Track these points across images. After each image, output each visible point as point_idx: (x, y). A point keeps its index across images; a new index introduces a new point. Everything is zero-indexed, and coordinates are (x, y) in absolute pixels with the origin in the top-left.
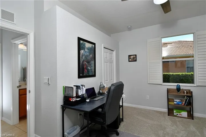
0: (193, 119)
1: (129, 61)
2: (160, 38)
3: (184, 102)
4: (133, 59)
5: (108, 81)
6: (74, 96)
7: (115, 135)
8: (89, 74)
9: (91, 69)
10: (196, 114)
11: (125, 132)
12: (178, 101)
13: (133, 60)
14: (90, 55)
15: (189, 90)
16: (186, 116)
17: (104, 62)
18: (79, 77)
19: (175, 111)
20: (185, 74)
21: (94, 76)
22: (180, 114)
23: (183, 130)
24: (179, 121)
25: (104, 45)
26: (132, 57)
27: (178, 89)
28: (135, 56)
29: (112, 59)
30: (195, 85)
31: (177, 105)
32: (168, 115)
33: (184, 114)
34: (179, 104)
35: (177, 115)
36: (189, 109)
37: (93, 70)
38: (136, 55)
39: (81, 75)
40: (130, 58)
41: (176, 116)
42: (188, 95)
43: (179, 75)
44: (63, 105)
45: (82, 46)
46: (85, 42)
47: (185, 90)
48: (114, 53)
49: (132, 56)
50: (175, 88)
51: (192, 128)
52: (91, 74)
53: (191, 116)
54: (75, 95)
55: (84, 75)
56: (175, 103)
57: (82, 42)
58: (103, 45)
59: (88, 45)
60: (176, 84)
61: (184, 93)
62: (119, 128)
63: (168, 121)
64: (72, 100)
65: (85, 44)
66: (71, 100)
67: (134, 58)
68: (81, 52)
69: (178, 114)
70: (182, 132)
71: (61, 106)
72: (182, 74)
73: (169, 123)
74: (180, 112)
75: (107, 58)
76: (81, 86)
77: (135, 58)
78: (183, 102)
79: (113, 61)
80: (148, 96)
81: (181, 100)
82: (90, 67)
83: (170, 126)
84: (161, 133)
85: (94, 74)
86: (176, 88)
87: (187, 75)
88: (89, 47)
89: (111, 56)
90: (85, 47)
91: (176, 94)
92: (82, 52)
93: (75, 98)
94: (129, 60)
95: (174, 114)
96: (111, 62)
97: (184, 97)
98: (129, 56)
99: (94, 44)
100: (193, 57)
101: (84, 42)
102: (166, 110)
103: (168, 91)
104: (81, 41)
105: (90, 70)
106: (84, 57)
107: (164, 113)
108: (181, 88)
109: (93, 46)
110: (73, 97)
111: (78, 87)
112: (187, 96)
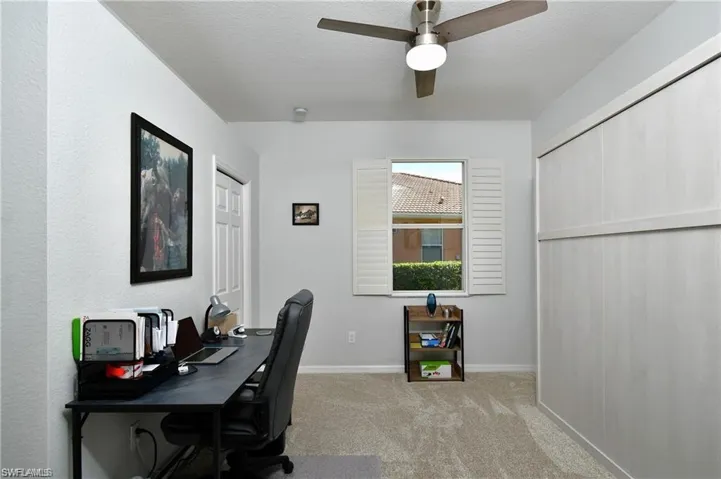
0: (463, 380)
1: (294, 224)
2: (389, 161)
3: (444, 340)
4: (307, 215)
5: (227, 292)
6: (138, 358)
7: (281, 473)
8: (168, 264)
9: (177, 247)
10: (469, 368)
11: (310, 454)
12: (430, 337)
13: (307, 221)
14: (173, 192)
15: (455, 307)
16: (449, 376)
17: (218, 223)
18: (137, 278)
19: (423, 367)
20: (421, 266)
21: (186, 272)
22: (437, 371)
23: (451, 412)
24: (436, 391)
25: (217, 160)
26: (305, 210)
27: (432, 306)
28: (313, 208)
29: (237, 212)
30: (466, 294)
31: (428, 349)
32: (409, 381)
33: (445, 370)
34: (433, 346)
35: (430, 377)
36: (452, 357)
37: (184, 252)
38: (317, 205)
39: (143, 270)
40: (297, 213)
41: (426, 380)
42: (454, 319)
43: (408, 268)
44: (77, 403)
45: (146, 151)
46: (158, 139)
47: (446, 307)
48: (246, 190)
49: (305, 207)
50: (424, 302)
51: (469, 402)
52: (175, 266)
53: (458, 373)
54: (140, 353)
55: (154, 269)
56: (425, 343)
57: (146, 135)
58: (214, 157)
59: (167, 152)
60: (426, 293)
61: (443, 314)
62: (286, 446)
63: (411, 396)
64: (127, 376)
65: (157, 146)
66: (125, 372)
67: (310, 213)
68: (144, 176)
69: (431, 372)
70: (451, 416)
71: (67, 406)
72: (414, 267)
73: (417, 401)
74: (435, 368)
75: (224, 207)
76: (161, 315)
77: (315, 215)
78: (442, 339)
79: (240, 219)
80: (353, 333)
81: (436, 334)
82: (174, 240)
83: (421, 406)
84: (406, 431)
85: (185, 266)
86: (425, 304)
87: (426, 268)
88: (169, 160)
89: (236, 200)
90: (159, 158)
91: (427, 319)
92: (147, 175)
93: (141, 365)
94: (294, 220)
95: (423, 375)
96: (236, 224)
97: (443, 325)
98: (294, 205)
99: (188, 150)
100: (460, 221)
101: (154, 137)
102: (400, 368)
103: (407, 312)
104: (143, 131)
105: (171, 250)
106: (152, 198)
107: (397, 375)
108: (439, 302)
109: (186, 156)
110: (134, 362)
111: (151, 319)
112: (451, 323)
